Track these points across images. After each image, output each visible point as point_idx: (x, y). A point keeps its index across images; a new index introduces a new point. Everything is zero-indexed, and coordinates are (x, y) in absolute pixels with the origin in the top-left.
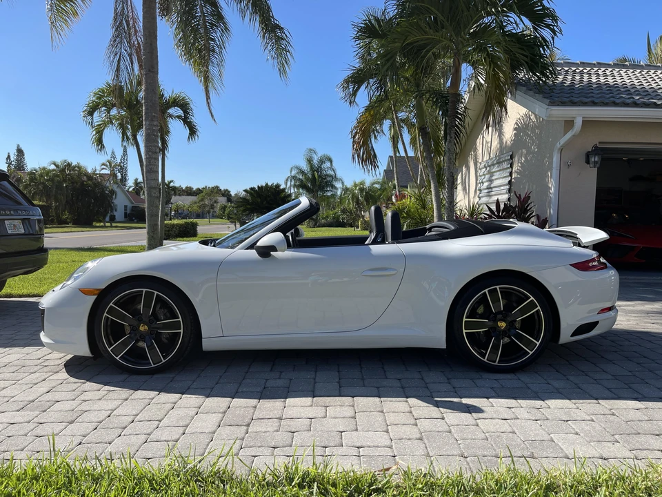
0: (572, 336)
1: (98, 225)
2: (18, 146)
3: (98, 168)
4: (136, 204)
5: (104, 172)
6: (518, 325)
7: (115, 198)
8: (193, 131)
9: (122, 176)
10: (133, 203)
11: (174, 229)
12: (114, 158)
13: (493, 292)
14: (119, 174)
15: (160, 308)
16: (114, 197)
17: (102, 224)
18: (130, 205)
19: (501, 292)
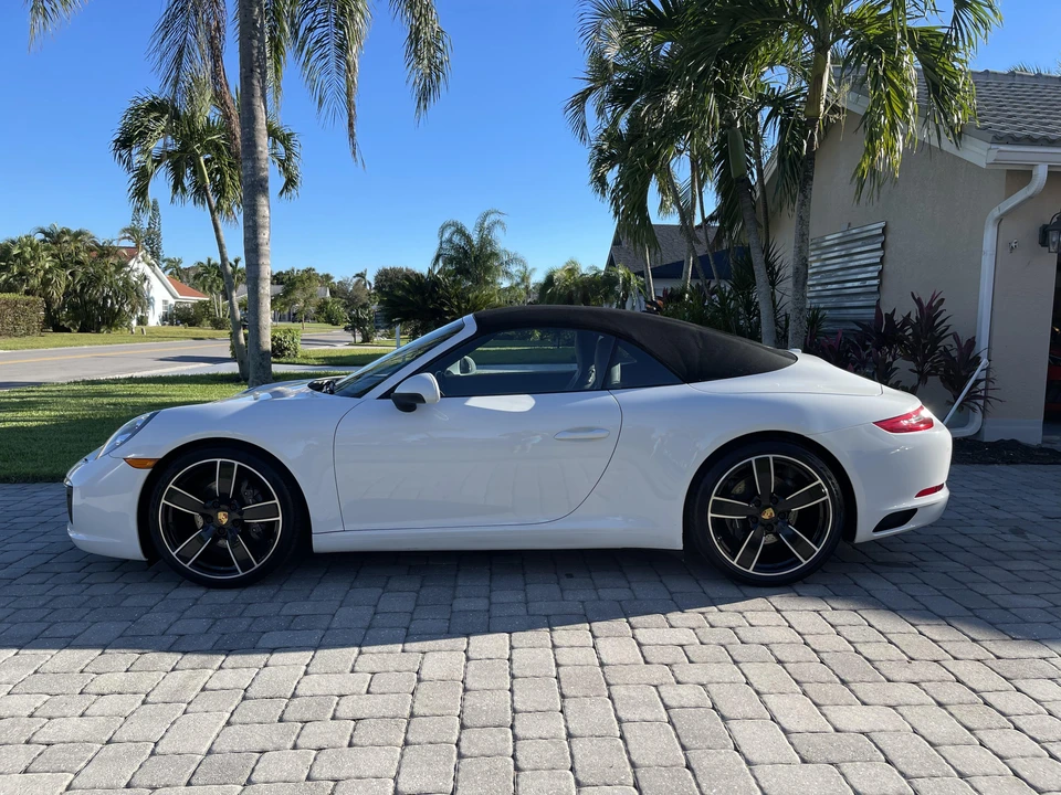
0: (876, 530)
4: (182, 299)
6: (792, 518)
10: (176, 298)
13: (763, 464)
15: (248, 488)
16: (145, 286)
18: (171, 300)
19: (774, 464)
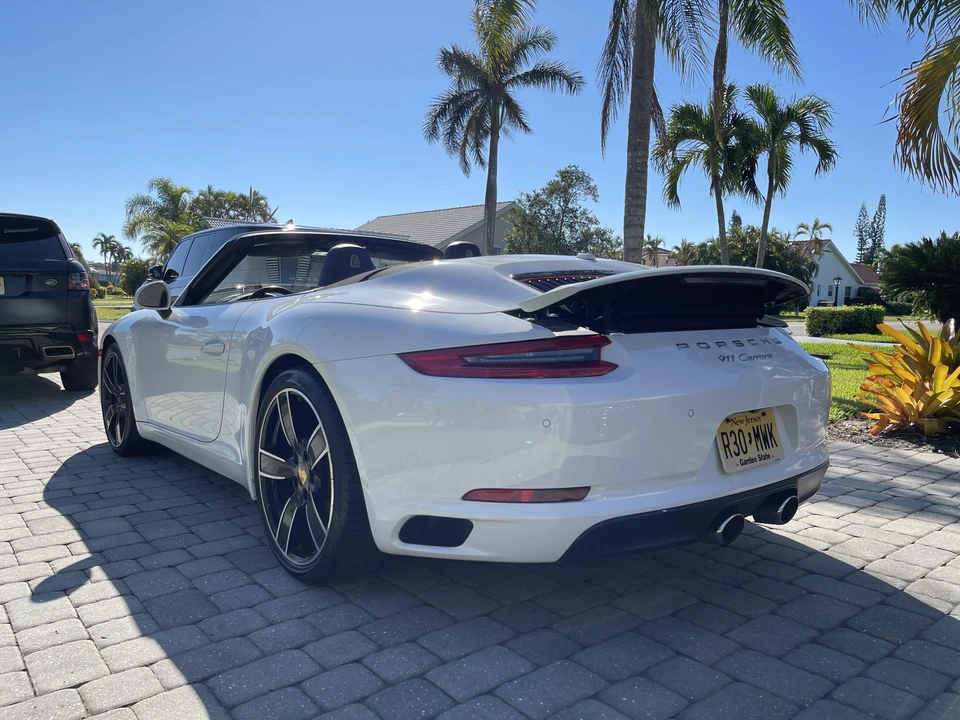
1: (788, 314)
2: (735, 212)
3: (793, 232)
4: (865, 284)
5: (800, 238)
7: (816, 275)
8: (825, 152)
9: (874, 244)
10: (861, 283)
11: (835, 320)
12: (864, 216)
14: (870, 241)
16: (813, 274)
17: (793, 314)
18: (855, 286)
